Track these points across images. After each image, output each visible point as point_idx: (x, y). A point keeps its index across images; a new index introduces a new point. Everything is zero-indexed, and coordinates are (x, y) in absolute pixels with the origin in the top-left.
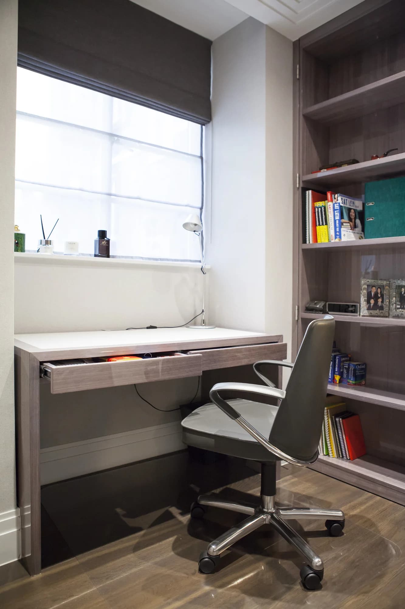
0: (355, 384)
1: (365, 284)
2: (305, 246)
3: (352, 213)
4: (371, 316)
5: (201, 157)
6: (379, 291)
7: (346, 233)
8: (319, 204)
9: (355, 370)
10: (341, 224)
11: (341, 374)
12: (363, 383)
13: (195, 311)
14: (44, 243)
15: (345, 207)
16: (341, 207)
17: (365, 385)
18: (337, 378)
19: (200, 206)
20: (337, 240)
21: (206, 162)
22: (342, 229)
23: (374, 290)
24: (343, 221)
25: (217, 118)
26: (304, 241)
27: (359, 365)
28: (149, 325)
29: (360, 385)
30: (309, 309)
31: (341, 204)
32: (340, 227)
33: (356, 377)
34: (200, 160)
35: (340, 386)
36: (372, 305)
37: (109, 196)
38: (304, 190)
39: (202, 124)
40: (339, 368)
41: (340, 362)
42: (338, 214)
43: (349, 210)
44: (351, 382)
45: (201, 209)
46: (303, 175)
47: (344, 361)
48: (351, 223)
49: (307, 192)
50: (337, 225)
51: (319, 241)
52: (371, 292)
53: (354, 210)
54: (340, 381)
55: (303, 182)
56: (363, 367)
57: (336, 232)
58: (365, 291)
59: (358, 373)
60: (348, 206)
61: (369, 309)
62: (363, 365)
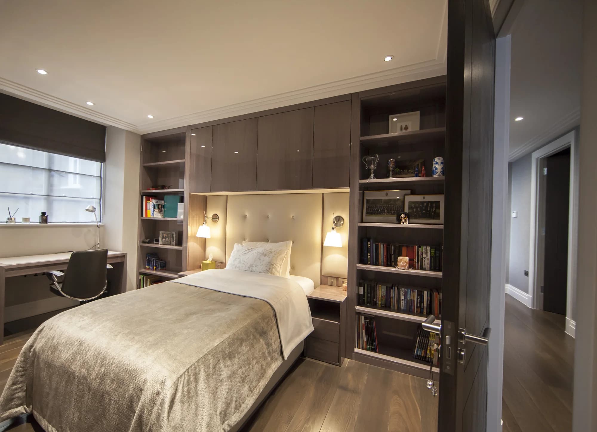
0: (161, 270)
1: (161, 233)
2: (142, 218)
3: (160, 206)
4: (163, 244)
5: (101, 177)
6: (167, 235)
7: (156, 214)
8: (148, 202)
9: (161, 264)
10: (154, 211)
11: (156, 266)
12: (165, 269)
13: (95, 243)
14: (10, 219)
15: (156, 204)
16: (154, 204)
17: (166, 270)
18: (155, 267)
19: (100, 198)
20: (152, 217)
21: (103, 179)
22: (154, 213)
23: (165, 235)
24: (155, 209)
25: (108, 160)
26: (142, 216)
27: (162, 262)
28: (68, 251)
29: (163, 270)
30: (144, 242)
31: (154, 203)
32: (154, 212)
33: (161, 267)
34: (100, 178)
35: (156, 271)
36: (164, 241)
37: (48, 197)
38: (142, 196)
39: (101, 163)
40: (155, 264)
41: (156, 261)
42: (153, 207)
43: (159, 205)
44: (159, 269)
45: (100, 199)
46: (142, 190)
47: (157, 261)
48: (159, 210)
49: (144, 197)
50: (153, 211)
51: (148, 217)
52: (163, 236)
53: (161, 205)
54: (156, 269)
55: (143, 193)
56: (164, 263)
57: (152, 214)
58: (161, 236)
59: (162, 265)
60: (158, 204)
61: (162, 242)
62: (164, 262)
